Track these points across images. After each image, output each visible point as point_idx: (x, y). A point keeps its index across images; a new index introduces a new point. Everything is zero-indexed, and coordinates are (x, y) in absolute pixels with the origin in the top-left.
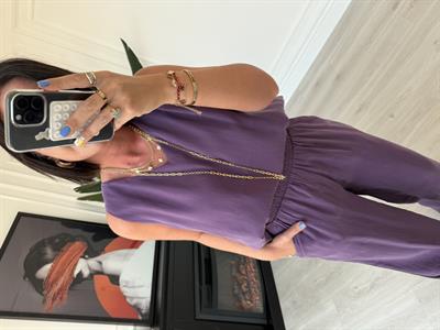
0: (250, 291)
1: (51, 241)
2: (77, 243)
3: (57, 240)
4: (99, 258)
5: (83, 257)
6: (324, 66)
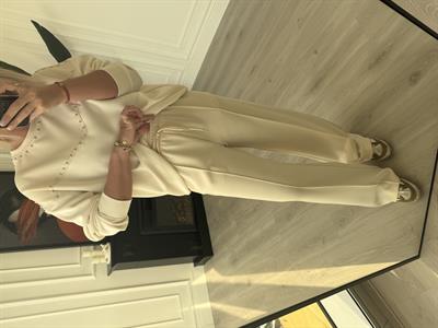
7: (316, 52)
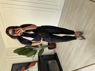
0: (57, 69)
1: (19, 68)
2: (24, 67)
3: (20, 68)
4: (28, 69)
5: (25, 70)
6: (60, 24)
7: (81, 25)
